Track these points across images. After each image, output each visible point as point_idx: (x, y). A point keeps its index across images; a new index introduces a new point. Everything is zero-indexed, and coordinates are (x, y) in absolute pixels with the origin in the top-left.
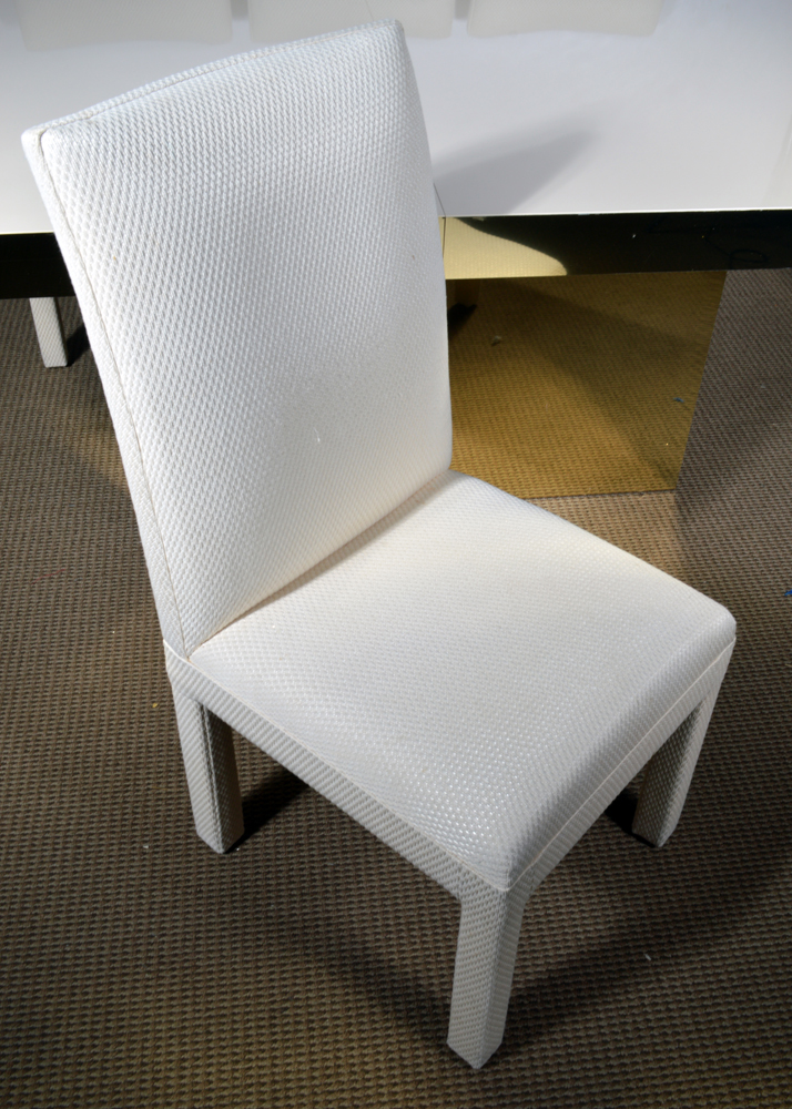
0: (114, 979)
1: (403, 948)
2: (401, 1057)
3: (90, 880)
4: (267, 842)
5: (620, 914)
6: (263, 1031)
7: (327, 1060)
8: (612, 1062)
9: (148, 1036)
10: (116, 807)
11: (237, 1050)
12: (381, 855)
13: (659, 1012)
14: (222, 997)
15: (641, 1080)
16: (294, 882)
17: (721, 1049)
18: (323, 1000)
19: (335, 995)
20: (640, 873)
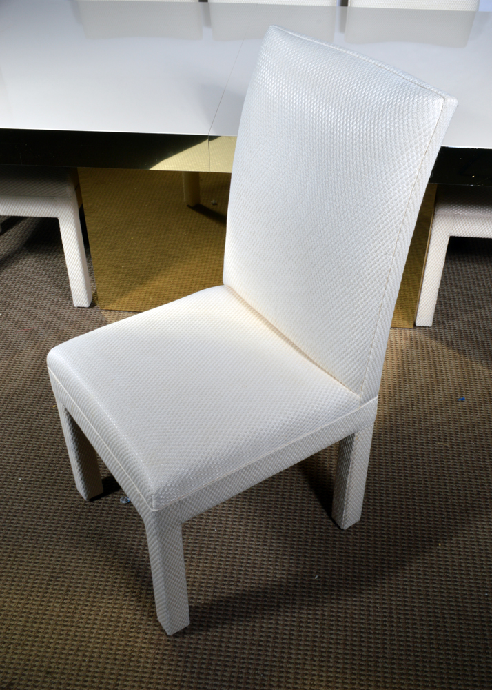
2: (111, 616)
6: (42, 586)
7: (70, 608)
8: (230, 645)
10: (13, 456)
11: (25, 593)
13: (271, 623)
14: (28, 564)
15: (243, 658)
17: (300, 652)
19: (89, 575)
20: (294, 544)
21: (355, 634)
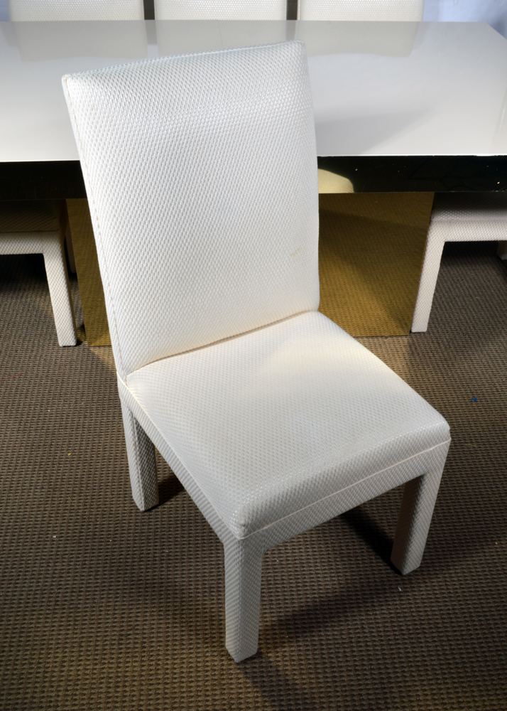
0: (27, 613)
1: (206, 602)
2: (197, 666)
3: (19, 555)
4: (129, 537)
5: (343, 588)
6: (114, 647)
7: (151, 665)
8: (327, 675)
9: (44, 647)
10: (39, 513)
11: (97, 657)
12: (198, 547)
13: (361, 646)
14: (91, 626)
15: (344, 686)
16: (143, 561)
17: (397, 670)
18: (153, 631)
19: (160, 628)
20: (359, 564)
21: (444, 643)
